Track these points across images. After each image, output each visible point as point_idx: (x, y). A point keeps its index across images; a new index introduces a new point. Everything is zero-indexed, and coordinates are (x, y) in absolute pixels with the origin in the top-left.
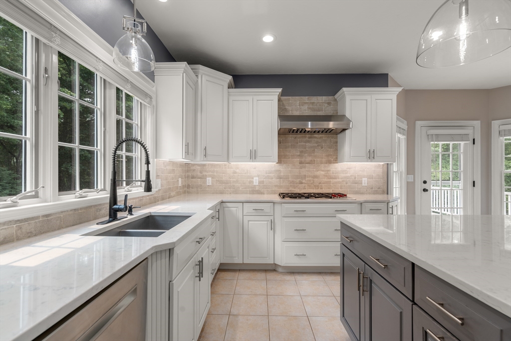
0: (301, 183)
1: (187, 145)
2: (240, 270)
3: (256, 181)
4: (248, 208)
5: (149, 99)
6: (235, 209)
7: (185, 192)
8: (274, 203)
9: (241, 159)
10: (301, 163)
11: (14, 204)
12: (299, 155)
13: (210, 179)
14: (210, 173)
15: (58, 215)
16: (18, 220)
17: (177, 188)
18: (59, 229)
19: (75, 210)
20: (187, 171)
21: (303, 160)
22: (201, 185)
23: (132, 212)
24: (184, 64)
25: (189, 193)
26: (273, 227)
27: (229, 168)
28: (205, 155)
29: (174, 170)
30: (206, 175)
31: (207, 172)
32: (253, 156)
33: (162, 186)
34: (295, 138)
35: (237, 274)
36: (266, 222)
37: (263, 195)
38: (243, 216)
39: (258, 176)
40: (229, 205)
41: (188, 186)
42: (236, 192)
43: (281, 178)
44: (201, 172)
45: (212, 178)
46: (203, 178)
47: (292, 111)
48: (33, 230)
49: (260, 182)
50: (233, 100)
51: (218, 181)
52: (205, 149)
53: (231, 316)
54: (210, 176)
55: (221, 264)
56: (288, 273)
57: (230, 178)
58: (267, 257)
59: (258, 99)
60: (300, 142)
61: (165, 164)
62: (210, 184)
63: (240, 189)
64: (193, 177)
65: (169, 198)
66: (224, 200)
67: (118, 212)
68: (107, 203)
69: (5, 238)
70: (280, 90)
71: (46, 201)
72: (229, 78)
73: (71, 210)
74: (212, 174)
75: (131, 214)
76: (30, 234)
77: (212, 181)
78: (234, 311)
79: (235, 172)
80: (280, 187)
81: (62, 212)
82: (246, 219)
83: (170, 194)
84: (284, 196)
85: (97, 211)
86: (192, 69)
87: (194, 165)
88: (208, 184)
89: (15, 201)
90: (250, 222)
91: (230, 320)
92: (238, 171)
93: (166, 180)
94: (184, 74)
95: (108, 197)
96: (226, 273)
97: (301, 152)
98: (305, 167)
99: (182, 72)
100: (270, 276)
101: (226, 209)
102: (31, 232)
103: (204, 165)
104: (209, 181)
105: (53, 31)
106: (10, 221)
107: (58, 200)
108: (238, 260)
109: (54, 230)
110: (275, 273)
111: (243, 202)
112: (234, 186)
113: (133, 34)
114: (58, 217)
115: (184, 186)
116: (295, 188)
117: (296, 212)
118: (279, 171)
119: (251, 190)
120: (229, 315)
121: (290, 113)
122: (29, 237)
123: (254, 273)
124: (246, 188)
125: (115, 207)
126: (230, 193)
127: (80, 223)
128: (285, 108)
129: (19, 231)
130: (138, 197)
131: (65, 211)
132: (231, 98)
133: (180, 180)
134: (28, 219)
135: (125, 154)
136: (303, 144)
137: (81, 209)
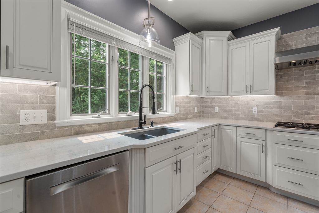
0: (308, 114)
1: (192, 86)
2: (234, 178)
3: (255, 110)
4: (241, 131)
5: (168, 61)
6: (230, 131)
7: (200, 116)
8: (266, 130)
9: (239, 93)
10: (307, 94)
11: (99, 117)
12: (305, 87)
13: (217, 108)
14: (217, 104)
15: (116, 123)
16: (99, 123)
17: (193, 113)
18: (116, 129)
19: (124, 121)
20: (202, 103)
21: (311, 91)
22: (211, 112)
23: (152, 125)
24: (189, 34)
25: (203, 117)
26: (264, 150)
27: (231, 100)
28: (208, 92)
29: (191, 102)
30: (214, 105)
31: (215, 103)
32: (250, 90)
33: (180, 111)
34: (300, 70)
35: (230, 180)
36: (258, 145)
37: (261, 122)
38: (236, 137)
39: (257, 106)
40: (225, 127)
41: (203, 113)
42: (237, 118)
43: (282, 109)
44: (211, 103)
45: (219, 107)
46: (213, 107)
47: (295, 45)
48: (105, 128)
49: (259, 112)
50: (232, 49)
51: (223, 109)
52: (208, 87)
53: (211, 208)
54: (217, 106)
55: (218, 169)
56: (281, 195)
57: (232, 107)
58: (258, 175)
59: (254, 43)
60: (306, 74)
61: (183, 98)
62: (217, 112)
63: (241, 116)
64: (206, 107)
65: (186, 119)
66: (221, 123)
67: (143, 125)
68: (137, 120)
69: (94, 130)
70: (277, 29)
71: (112, 116)
72: (228, 33)
73: (122, 121)
74: (219, 104)
75: (152, 126)
76: (103, 130)
77: (219, 109)
78: (215, 206)
79: (236, 103)
80: (281, 116)
81: (118, 122)
82: (239, 140)
83: (187, 116)
84: (279, 124)
85: (136, 123)
86: (197, 36)
87: (206, 98)
88: (215, 112)
89: (99, 115)
90: (242, 143)
91: (209, 210)
92: (238, 102)
93: (184, 108)
94: (190, 40)
95: (138, 116)
96: (222, 176)
97: (307, 83)
98: (313, 98)
99: (189, 39)
100: (260, 192)
101: (223, 130)
102: (104, 129)
103: (213, 98)
104: (216, 109)
105: (112, 39)
106: (96, 123)
107: (118, 116)
108: (232, 170)
109: (115, 129)
110: (267, 190)
111: (236, 127)
112: (235, 113)
113: (148, 27)
114: (116, 124)
115: (199, 113)
116: (299, 118)
117: (289, 141)
118: (280, 102)
119: (250, 117)
120: (210, 207)
121: (294, 47)
122: (103, 131)
123: (245, 184)
124: (246, 116)
125: (141, 121)
126: (232, 119)
127: (127, 128)
128: (288, 44)
129: (99, 128)
130: (162, 117)
131: (119, 121)
132: (231, 48)
133: (196, 108)
134: (103, 123)
135: (156, 93)
136: (311, 75)
137: (127, 121)
